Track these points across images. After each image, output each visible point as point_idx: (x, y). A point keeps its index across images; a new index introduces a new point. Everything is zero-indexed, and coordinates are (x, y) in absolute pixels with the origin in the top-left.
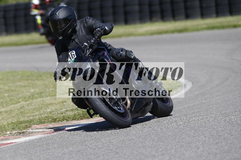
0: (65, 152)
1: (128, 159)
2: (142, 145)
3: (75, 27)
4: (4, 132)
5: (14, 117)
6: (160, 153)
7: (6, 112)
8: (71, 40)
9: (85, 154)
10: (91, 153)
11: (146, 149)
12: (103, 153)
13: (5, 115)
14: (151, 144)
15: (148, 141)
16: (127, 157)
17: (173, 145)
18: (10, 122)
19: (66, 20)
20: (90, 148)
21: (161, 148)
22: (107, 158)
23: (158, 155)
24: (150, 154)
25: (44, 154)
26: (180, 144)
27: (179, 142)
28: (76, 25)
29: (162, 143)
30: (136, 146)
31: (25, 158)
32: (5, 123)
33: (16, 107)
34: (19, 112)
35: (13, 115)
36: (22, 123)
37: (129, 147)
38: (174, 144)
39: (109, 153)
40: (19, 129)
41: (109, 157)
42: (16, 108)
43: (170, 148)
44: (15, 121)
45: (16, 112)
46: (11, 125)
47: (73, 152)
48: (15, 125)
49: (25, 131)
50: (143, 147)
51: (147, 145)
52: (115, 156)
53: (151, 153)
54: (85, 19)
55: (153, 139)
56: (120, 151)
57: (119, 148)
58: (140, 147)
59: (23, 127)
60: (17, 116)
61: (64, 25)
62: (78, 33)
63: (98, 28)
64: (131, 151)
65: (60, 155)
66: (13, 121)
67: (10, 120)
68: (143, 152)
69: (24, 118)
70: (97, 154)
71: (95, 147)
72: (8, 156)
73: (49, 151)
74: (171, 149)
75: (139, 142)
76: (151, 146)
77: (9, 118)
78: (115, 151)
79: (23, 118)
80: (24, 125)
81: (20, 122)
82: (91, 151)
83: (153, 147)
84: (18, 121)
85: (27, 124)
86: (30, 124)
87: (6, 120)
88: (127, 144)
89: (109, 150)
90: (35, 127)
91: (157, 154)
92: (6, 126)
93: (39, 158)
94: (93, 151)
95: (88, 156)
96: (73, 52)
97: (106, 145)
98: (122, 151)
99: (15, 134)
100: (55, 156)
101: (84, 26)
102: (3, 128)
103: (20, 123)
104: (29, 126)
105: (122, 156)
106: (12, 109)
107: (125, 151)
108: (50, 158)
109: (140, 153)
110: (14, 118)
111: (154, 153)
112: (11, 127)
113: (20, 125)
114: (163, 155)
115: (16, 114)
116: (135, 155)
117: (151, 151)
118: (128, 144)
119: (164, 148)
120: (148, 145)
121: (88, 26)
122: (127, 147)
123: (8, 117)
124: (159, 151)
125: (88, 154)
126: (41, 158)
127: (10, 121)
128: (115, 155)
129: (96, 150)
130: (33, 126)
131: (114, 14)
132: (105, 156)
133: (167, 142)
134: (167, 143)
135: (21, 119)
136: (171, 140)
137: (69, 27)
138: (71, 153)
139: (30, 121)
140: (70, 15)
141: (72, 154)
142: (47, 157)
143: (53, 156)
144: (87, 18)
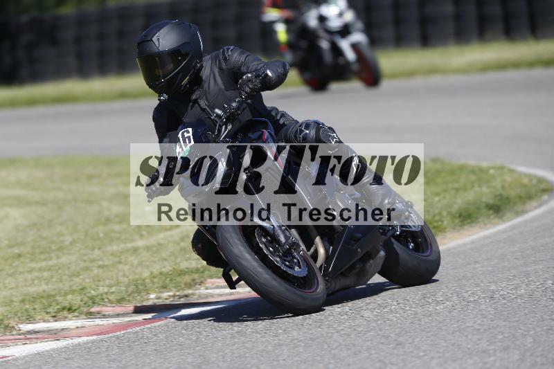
0: (281, 342)
1: (426, 357)
2: (458, 327)
3: (200, 70)
4: (143, 294)
5: (165, 260)
6: (500, 344)
7: (148, 248)
8: (190, 101)
9: (325, 347)
10: (340, 345)
11: (466, 336)
12: (368, 343)
13: (145, 255)
14: (479, 324)
15: (471, 316)
16: (422, 354)
17: (530, 326)
18: (156, 272)
19: (175, 53)
20: (338, 332)
21: (502, 333)
22: (376, 355)
23: (495, 350)
24: (477, 347)
25: (234, 345)
26: (547, 325)
27: (543, 320)
28: (202, 66)
29: (505, 321)
30: (444, 328)
31: (189, 354)
32: (146, 274)
33: (172, 236)
34: (178, 248)
35: (164, 255)
36: (185, 274)
37: (428, 330)
38: (531, 324)
39: (382, 343)
40: (177, 287)
41: (382, 354)
42: (170, 239)
43: (522, 334)
44: (167, 268)
45: (171, 248)
46: (160, 278)
47: (299, 341)
48: (169, 279)
49: (190, 292)
50: (460, 331)
51: (468, 327)
52: (395, 351)
53: (478, 345)
54: (223, 51)
55: (484, 312)
56: (407, 340)
57: (404, 332)
58: (454, 332)
59: (186, 284)
60: (173, 258)
61: (171, 66)
62: (206, 86)
63: (249, 73)
64: (432, 341)
65: (270, 348)
66: (164, 270)
67: (157, 266)
68: (460, 343)
69: (190, 261)
70: (354, 345)
71: (349, 330)
72: (151, 351)
73: (243, 339)
74: (524, 336)
75: (451, 320)
76: (479, 329)
77: (155, 262)
78: (396, 340)
79: (185, 262)
80: (187, 278)
81: (179, 272)
82: (340, 340)
83: (482, 330)
84: (174, 269)
85: (196, 276)
86: (203, 277)
87: (147, 266)
88: (423, 323)
89: (383, 336)
90: (213, 284)
91: (492, 347)
92: (148, 281)
93: (221, 355)
94: (344, 340)
95: (333, 352)
96: (188, 132)
97: (375, 325)
98: (411, 340)
99: (166, 299)
100: (258, 351)
101: (221, 69)
102: (141, 285)
103: (180, 275)
104: (199, 281)
105: (412, 352)
106: (161, 242)
107: (418, 339)
108: (247, 355)
109: (453, 345)
110: (165, 263)
111: (484, 345)
112: (159, 283)
113: (179, 279)
114: (506, 349)
115: (172, 252)
116: (441, 350)
117: (479, 339)
118: (426, 323)
119: (509, 332)
120: (472, 326)
121: (229, 67)
122: (422, 331)
123: (153, 259)
124: (497, 340)
125: (334, 347)
126: (226, 354)
127: (156, 269)
128: (394, 349)
129: (352, 336)
130: (209, 280)
131: (398, 22)
132: (373, 352)
133: (517, 319)
134: (517, 321)
135: (181, 264)
136: (526, 314)
137: (184, 72)
138: (294, 344)
139: (202, 269)
140: (186, 43)
141: (296, 347)
142: (239, 353)
143: (254, 351)
144: (228, 49)
